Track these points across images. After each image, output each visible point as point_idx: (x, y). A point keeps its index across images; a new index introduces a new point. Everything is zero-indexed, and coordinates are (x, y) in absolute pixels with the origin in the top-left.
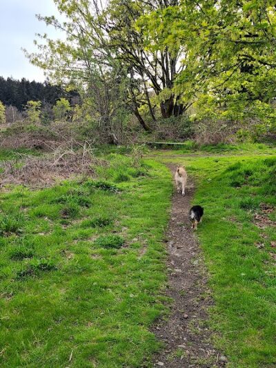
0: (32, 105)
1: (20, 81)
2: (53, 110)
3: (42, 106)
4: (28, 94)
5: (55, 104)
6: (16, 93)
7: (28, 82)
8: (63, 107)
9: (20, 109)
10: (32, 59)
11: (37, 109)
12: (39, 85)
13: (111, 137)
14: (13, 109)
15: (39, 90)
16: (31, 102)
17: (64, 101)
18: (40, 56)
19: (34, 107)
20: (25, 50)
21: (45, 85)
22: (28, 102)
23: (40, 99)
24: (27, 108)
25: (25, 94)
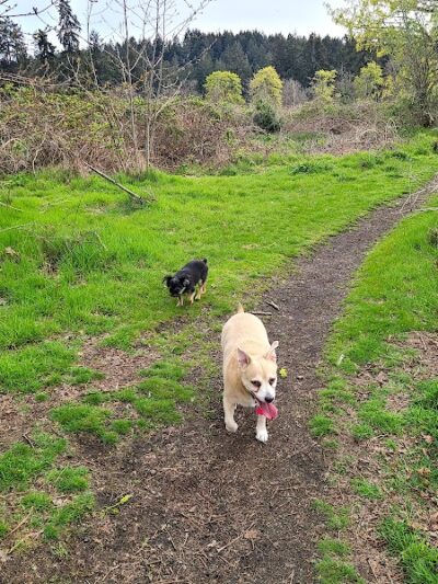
0: (322, 78)
1: (307, 38)
2: (355, 84)
3: (338, 78)
4: (318, 59)
5: (359, 74)
6: (299, 60)
7: (319, 38)
8: (371, 77)
9: (305, 84)
10: (336, 16)
11: (328, 84)
12: (336, 42)
13: (427, 117)
14: (294, 84)
15: (334, 51)
16: (322, 72)
17: (373, 68)
18: (346, 11)
19: (325, 81)
20: (328, 6)
21: (344, 42)
22: (317, 73)
23: (336, 67)
24: (315, 81)
25: (313, 60)
